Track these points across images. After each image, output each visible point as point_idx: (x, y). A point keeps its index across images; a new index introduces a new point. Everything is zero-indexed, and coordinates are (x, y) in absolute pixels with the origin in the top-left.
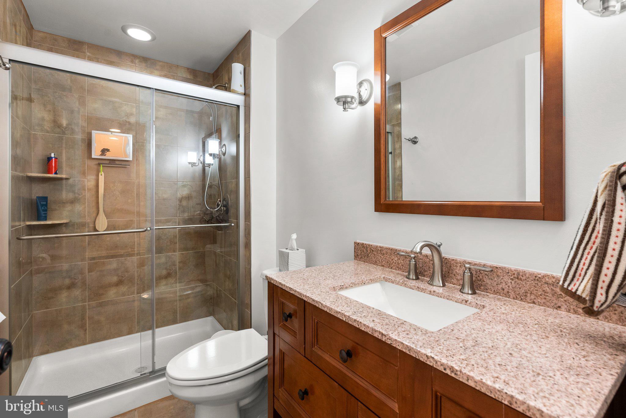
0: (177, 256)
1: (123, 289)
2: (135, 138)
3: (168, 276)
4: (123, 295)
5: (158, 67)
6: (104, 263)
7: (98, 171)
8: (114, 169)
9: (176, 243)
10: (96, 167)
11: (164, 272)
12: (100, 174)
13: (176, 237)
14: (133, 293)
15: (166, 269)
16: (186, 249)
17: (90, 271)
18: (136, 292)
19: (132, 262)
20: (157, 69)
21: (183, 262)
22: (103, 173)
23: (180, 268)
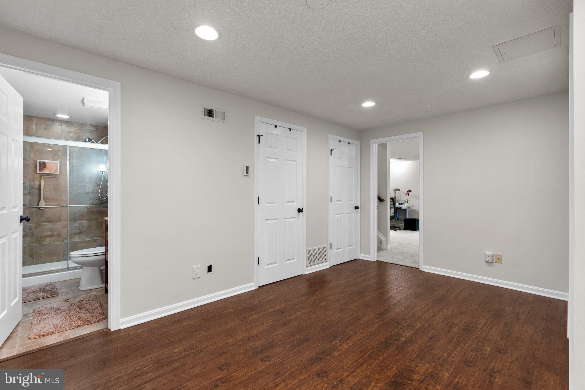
0: (85, 223)
1: (54, 238)
2: (60, 163)
3: (80, 233)
4: (54, 241)
5: (74, 126)
6: (43, 225)
7: (41, 179)
8: (50, 178)
9: (85, 216)
10: (39, 177)
11: (78, 231)
12: (41, 181)
13: (85, 213)
14: (60, 241)
15: (79, 229)
16: (91, 219)
17: (36, 228)
18: (61, 240)
19: (59, 225)
20: (74, 127)
21: (90, 226)
22: (43, 180)
23: (87, 229)
